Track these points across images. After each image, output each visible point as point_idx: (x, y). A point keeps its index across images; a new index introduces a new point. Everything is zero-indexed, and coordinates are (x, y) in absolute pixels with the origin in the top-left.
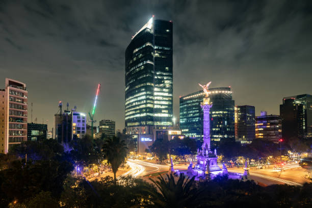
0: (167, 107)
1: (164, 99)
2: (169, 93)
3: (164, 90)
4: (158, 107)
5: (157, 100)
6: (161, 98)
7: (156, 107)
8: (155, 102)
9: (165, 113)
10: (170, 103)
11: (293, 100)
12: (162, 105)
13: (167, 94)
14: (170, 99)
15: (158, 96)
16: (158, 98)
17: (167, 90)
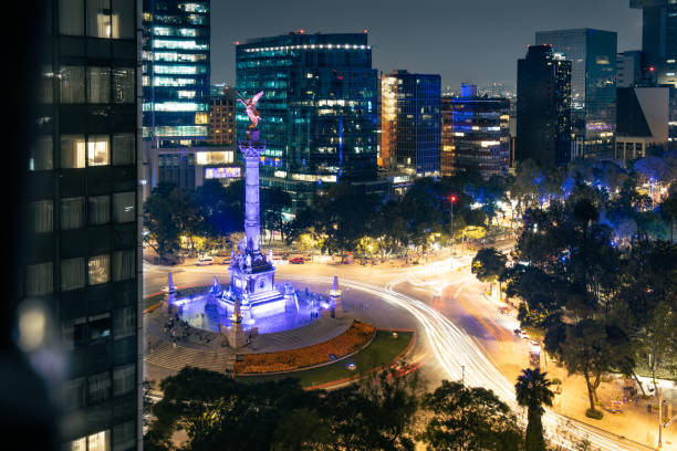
0: (191, 81)
1: (184, 57)
2: (198, 40)
3: (184, 32)
4: (167, 82)
5: (162, 62)
6: (174, 57)
7: (158, 82)
8: (158, 69)
9: (185, 100)
10: (203, 71)
11: (548, 48)
12: (175, 77)
13: (191, 45)
14: (204, 57)
15: (164, 50)
16: (167, 56)
17: (193, 33)
